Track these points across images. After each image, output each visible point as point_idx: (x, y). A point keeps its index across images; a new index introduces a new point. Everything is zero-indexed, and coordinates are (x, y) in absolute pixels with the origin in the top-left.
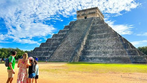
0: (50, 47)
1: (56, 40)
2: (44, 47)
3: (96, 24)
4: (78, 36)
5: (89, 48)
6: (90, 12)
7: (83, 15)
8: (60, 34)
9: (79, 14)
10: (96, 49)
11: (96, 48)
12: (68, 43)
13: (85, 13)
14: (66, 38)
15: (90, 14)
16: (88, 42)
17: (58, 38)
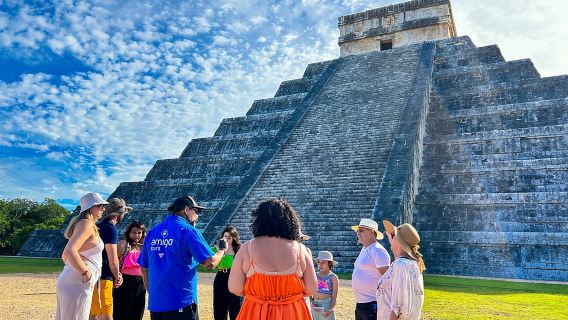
0: (205, 181)
1: (235, 144)
2: (172, 182)
3: (455, 65)
4: (370, 117)
5: (457, 181)
6: (408, 19)
7: (372, 34)
8: (257, 116)
9: (351, 28)
10: (512, 188)
11: (511, 183)
12: (317, 151)
13: (385, 24)
14: (303, 130)
15: (408, 26)
16: (441, 149)
17: (248, 136)
